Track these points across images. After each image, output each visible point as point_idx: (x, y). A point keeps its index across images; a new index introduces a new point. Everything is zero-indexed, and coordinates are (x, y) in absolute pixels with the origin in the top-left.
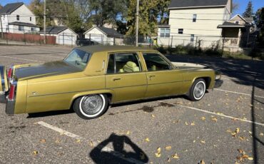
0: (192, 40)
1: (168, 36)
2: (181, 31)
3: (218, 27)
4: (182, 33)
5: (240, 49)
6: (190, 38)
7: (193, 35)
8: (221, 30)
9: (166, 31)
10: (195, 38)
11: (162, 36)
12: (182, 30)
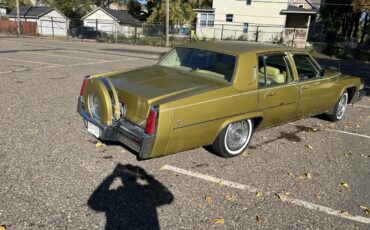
0: (246, 31)
1: (211, 24)
2: (230, 18)
3: (281, 13)
4: (231, 20)
5: (308, 45)
6: (242, 28)
7: (246, 24)
8: (284, 16)
9: (208, 18)
10: (250, 29)
11: (203, 24)
12: (232, 16)
